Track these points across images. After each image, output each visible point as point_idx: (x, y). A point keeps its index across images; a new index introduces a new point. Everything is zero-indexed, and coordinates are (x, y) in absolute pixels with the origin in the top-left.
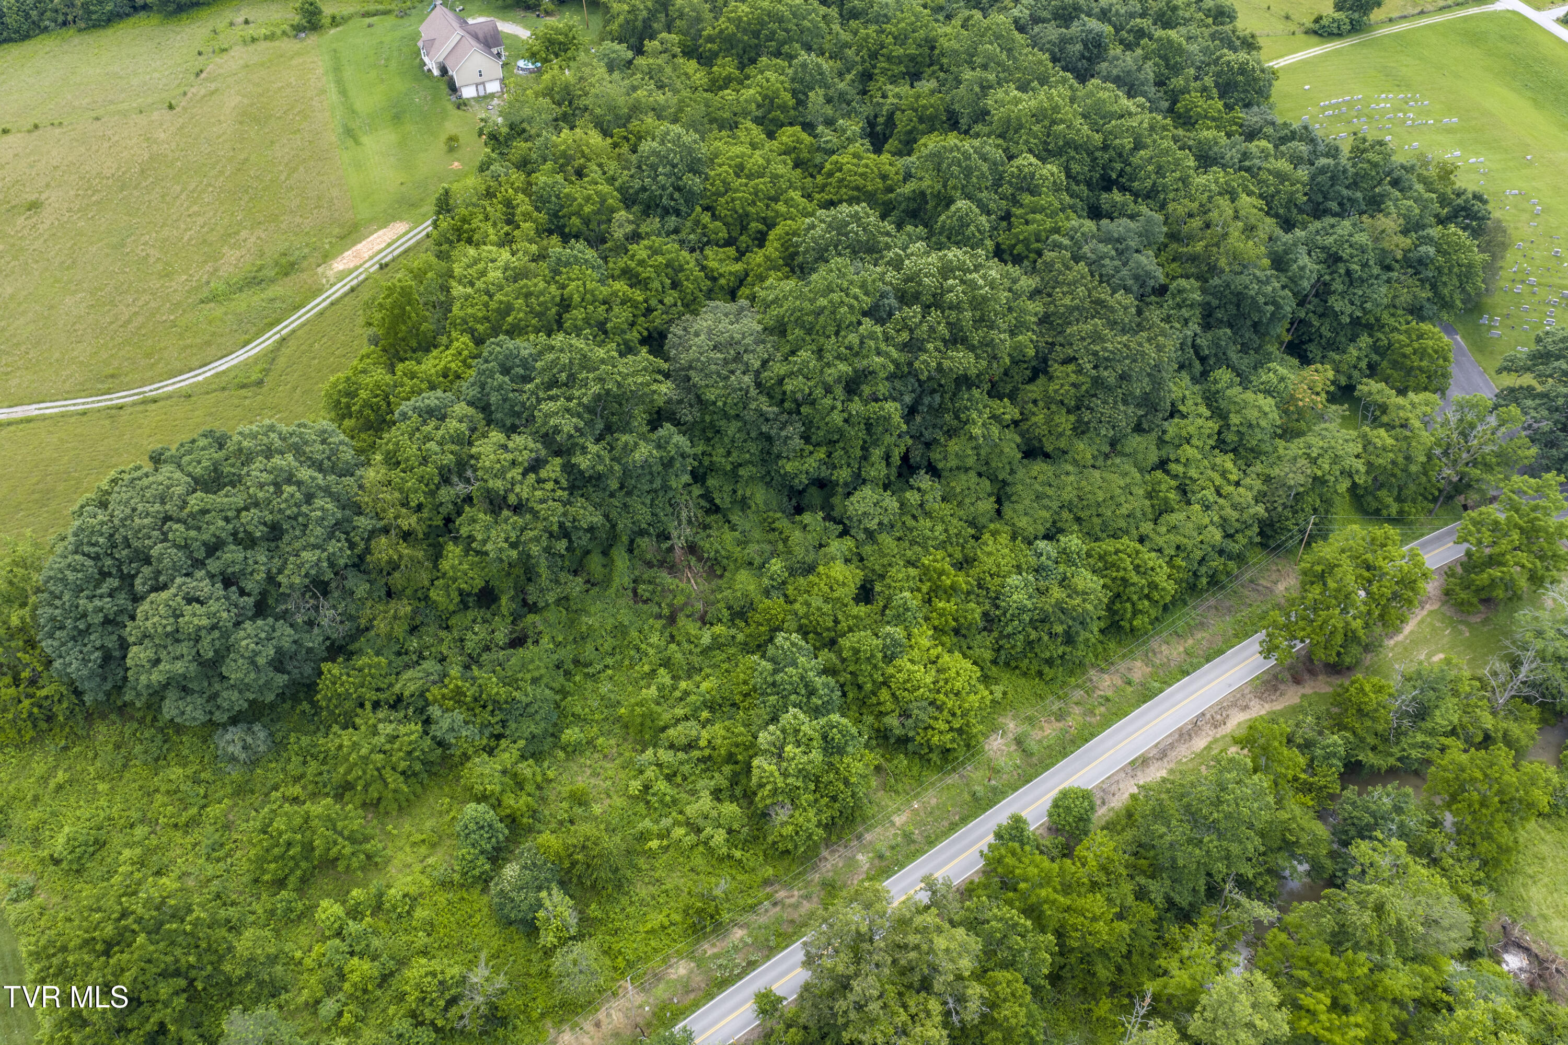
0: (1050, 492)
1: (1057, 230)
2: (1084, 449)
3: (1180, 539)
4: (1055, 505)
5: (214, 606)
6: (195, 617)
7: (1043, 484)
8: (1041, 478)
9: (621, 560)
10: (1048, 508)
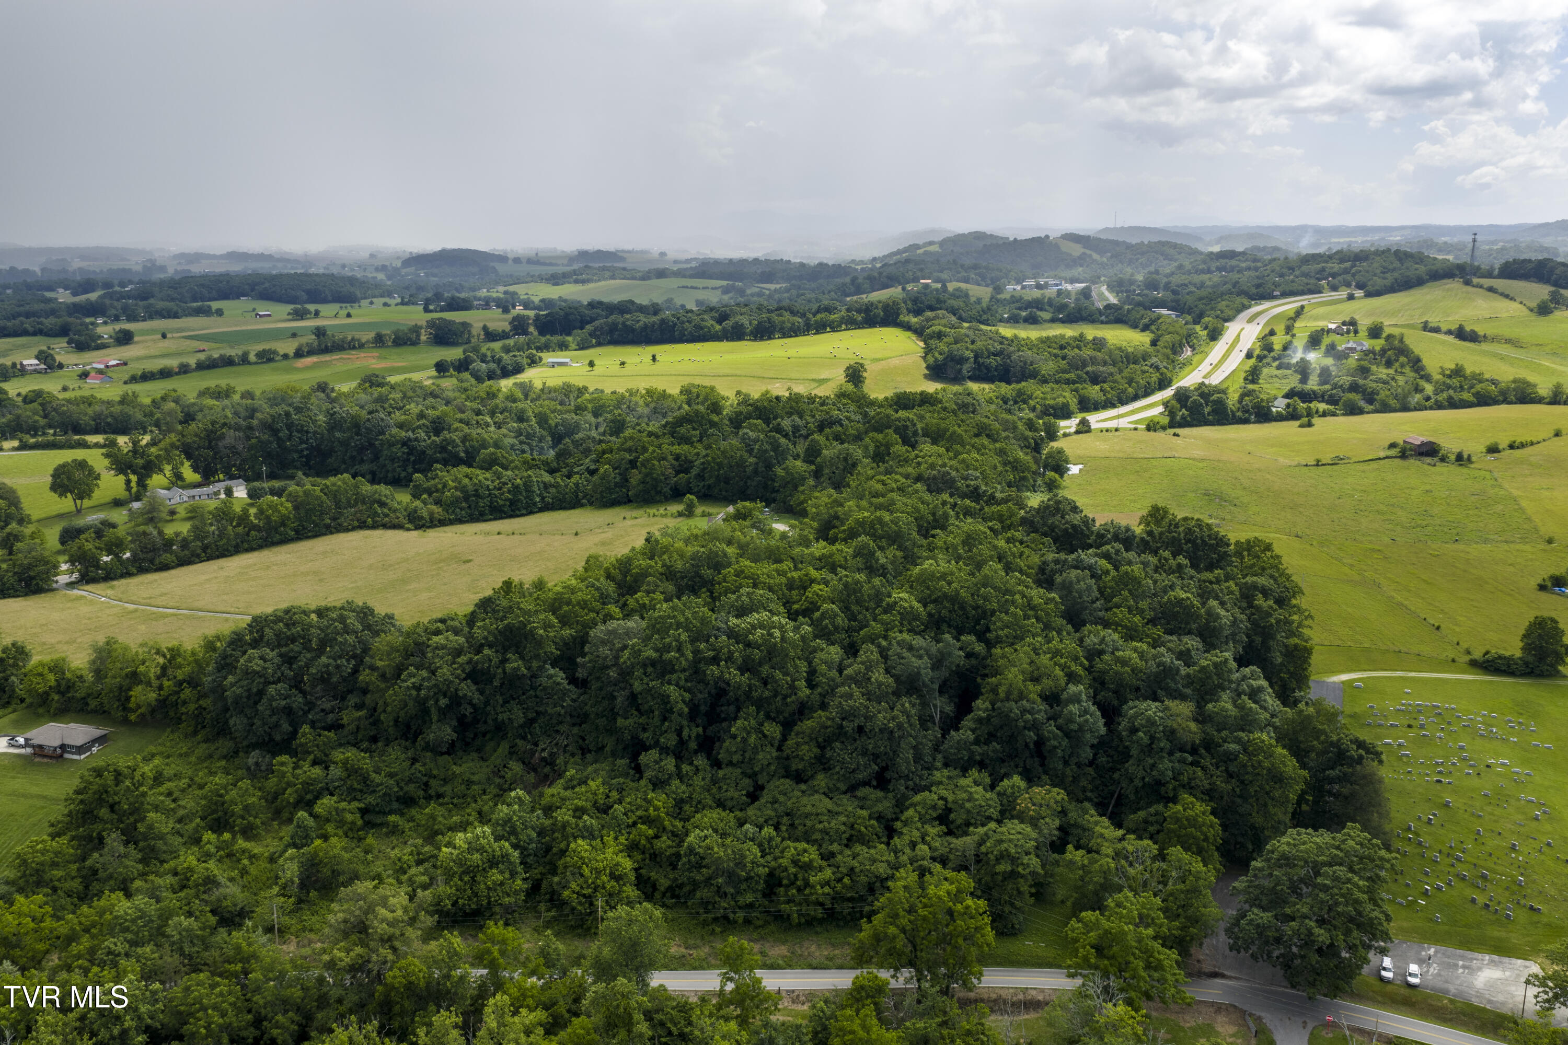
0: (782, 798)
1: (885, 637)
2: (821, 780)
3: (855, 863)
4: (781, 809)
5: (268, 665)
6: (257, 665)
7: (781, 793)
8: (781, 788)
9: (504, 748)
10: (775, 810)
